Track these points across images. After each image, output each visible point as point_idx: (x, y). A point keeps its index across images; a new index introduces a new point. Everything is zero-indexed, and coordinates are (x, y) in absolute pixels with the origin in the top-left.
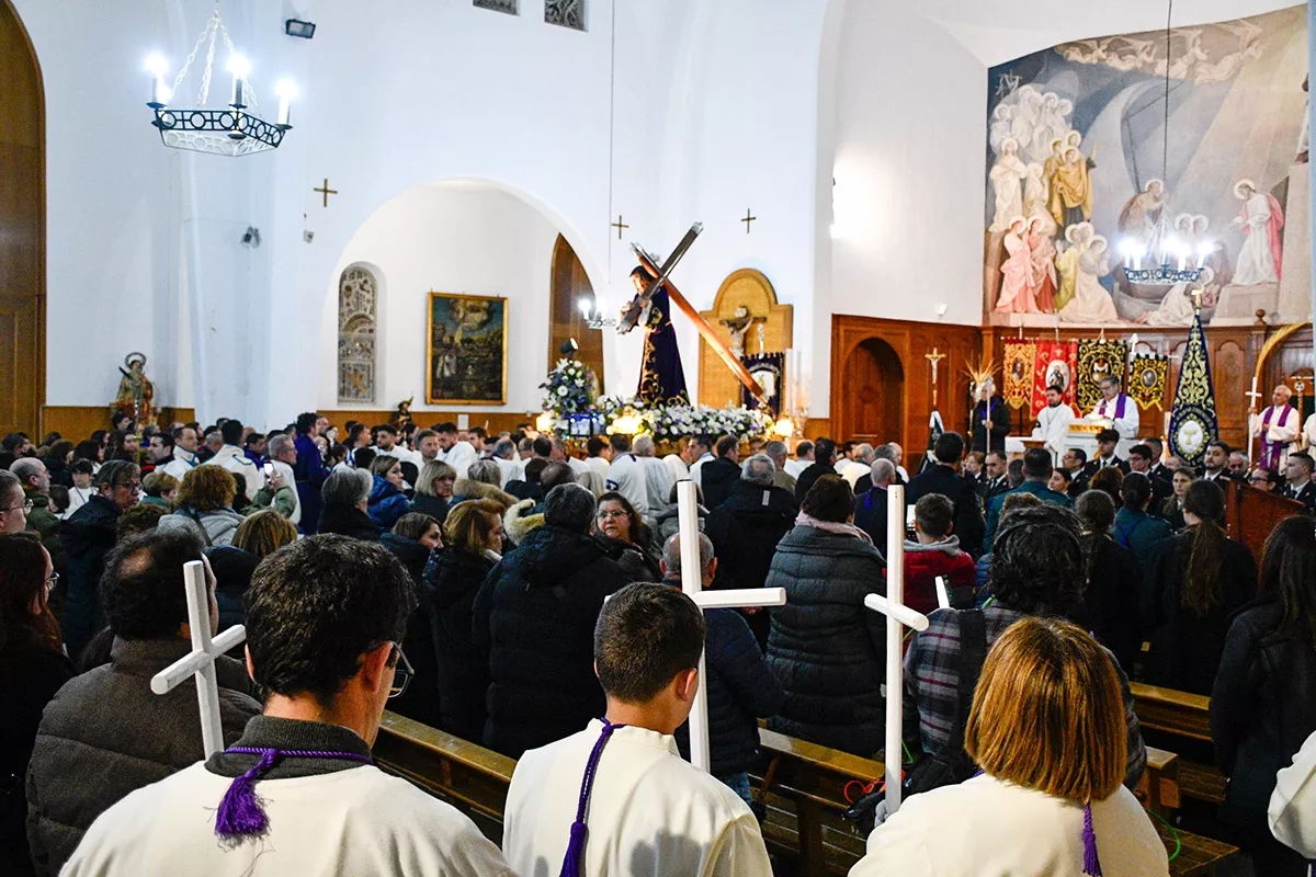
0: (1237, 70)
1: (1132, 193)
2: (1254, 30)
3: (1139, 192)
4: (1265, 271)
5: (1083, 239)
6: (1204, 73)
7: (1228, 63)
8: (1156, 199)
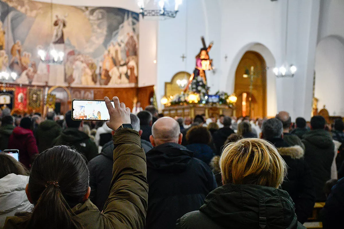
0: (37, 15)
1: (13, 44)
2: (40, 6)
3: (15, 43)
4: (45, 71)
5: (3, 55)
6: (29, 14)
7: (34, 12)
8: (19, 46)
